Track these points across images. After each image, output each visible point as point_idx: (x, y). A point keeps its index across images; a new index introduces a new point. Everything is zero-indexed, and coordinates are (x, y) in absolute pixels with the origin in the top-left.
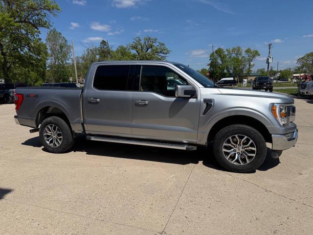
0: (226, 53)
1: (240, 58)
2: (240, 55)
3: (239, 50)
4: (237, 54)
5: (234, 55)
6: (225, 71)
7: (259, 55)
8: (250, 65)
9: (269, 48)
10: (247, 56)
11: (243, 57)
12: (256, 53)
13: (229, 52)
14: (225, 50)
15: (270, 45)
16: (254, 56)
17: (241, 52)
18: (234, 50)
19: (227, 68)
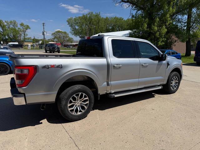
0: (5, 24)
1: (17, 29)
2: (17, 26)
3: (15, 23)
4: (14, 26)
5: (11, 26)
6: (7, 37)
7: (30, 28)
8: (24, 35)
9: (44, 25)
10: (21, 28)
11: (19, 28)
12: (28, 27)
13: (8, 24)
14: (4, 22)
15: (44, 24)
16: (27, 29)
17: (17, 25)
18: (11, 22)
19: (8, 35)
